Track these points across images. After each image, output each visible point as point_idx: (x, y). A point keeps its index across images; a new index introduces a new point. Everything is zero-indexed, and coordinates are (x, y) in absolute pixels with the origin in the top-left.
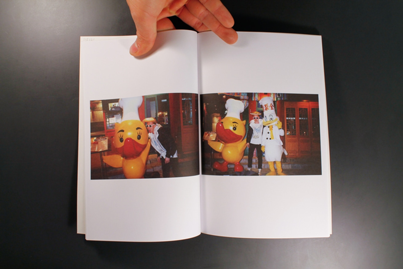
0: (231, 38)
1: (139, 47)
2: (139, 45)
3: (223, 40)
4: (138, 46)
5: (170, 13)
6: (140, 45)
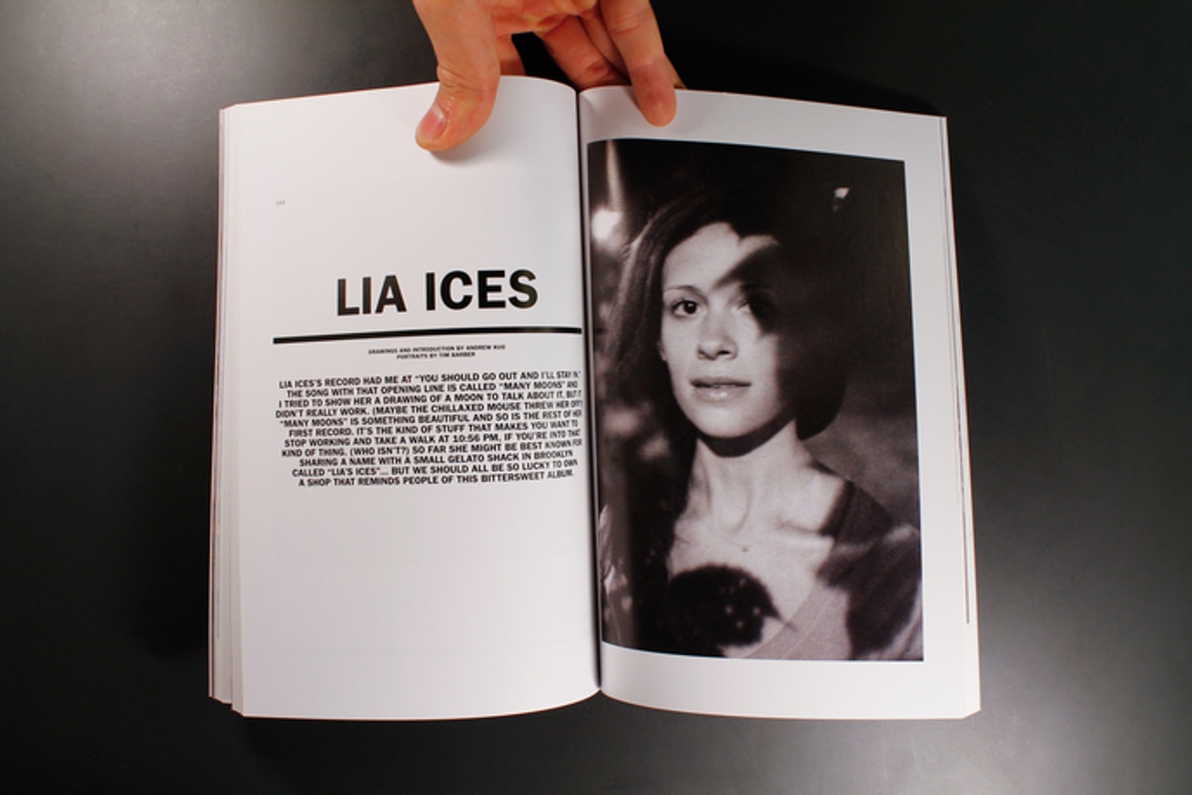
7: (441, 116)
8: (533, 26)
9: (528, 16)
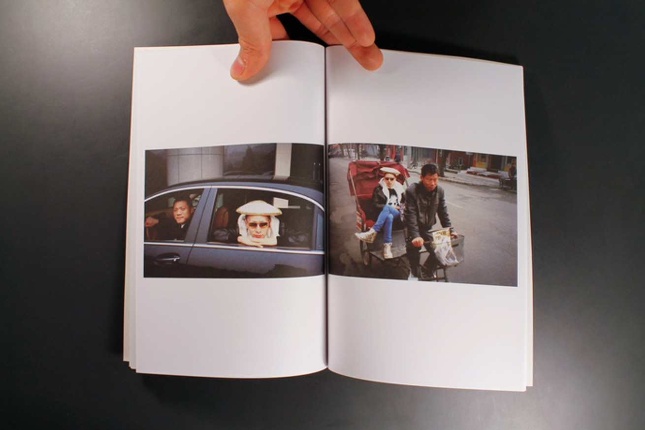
0: (372, 61)
1: (247, 62)
2: (245, 60)
3: (360, 62)
4: (245, 62)
5: (281, 8)
6: (247, 60)
7: (241, 63)
8: (286, 9)
9: (282, 5)
